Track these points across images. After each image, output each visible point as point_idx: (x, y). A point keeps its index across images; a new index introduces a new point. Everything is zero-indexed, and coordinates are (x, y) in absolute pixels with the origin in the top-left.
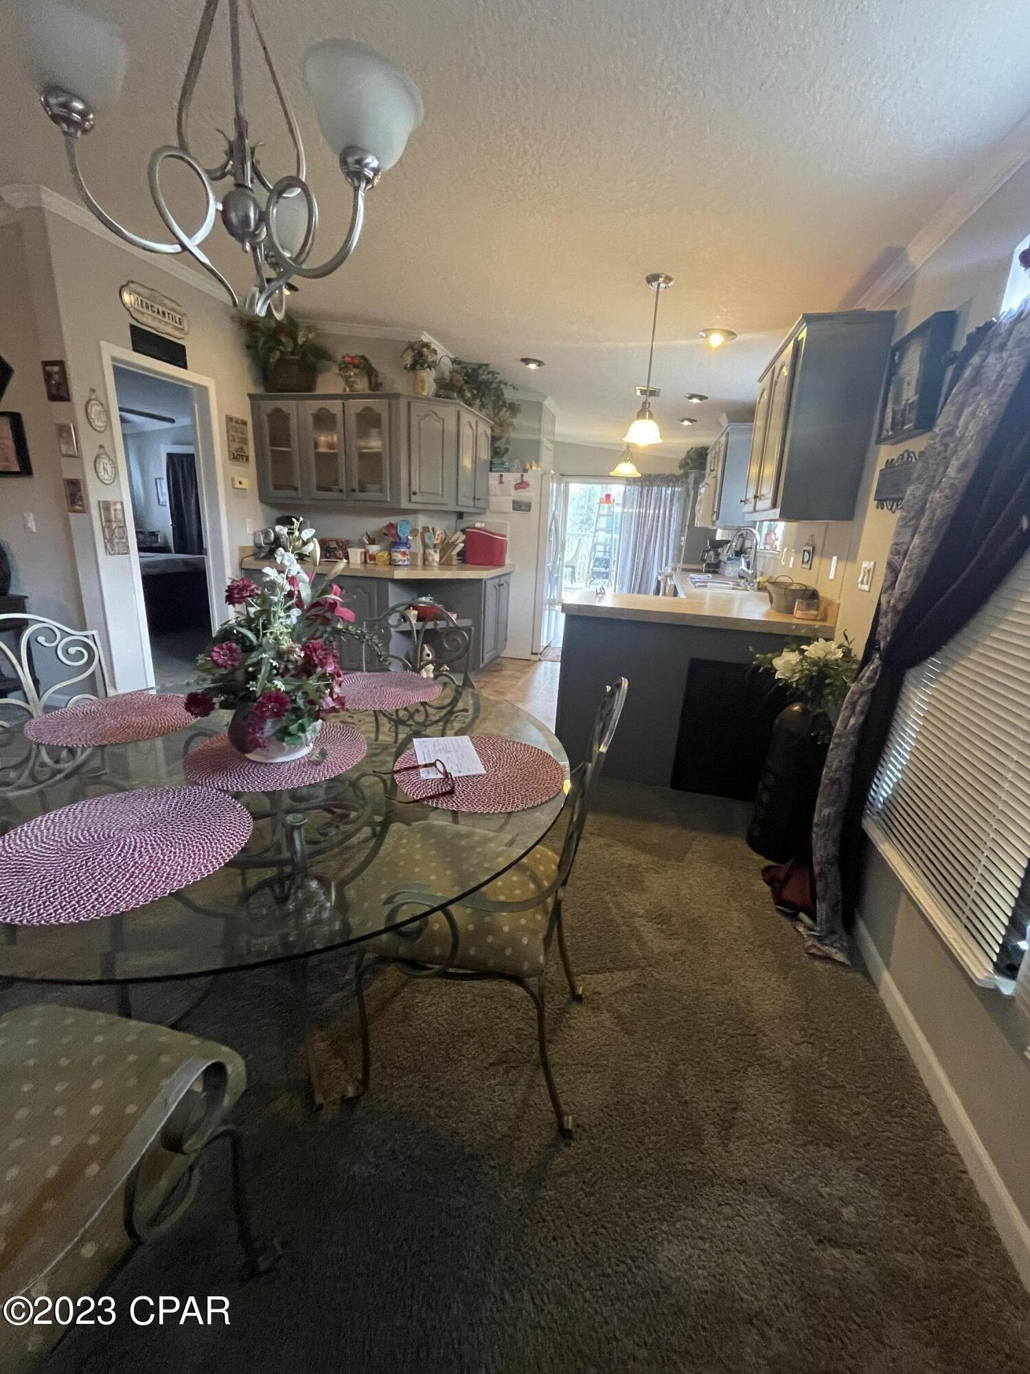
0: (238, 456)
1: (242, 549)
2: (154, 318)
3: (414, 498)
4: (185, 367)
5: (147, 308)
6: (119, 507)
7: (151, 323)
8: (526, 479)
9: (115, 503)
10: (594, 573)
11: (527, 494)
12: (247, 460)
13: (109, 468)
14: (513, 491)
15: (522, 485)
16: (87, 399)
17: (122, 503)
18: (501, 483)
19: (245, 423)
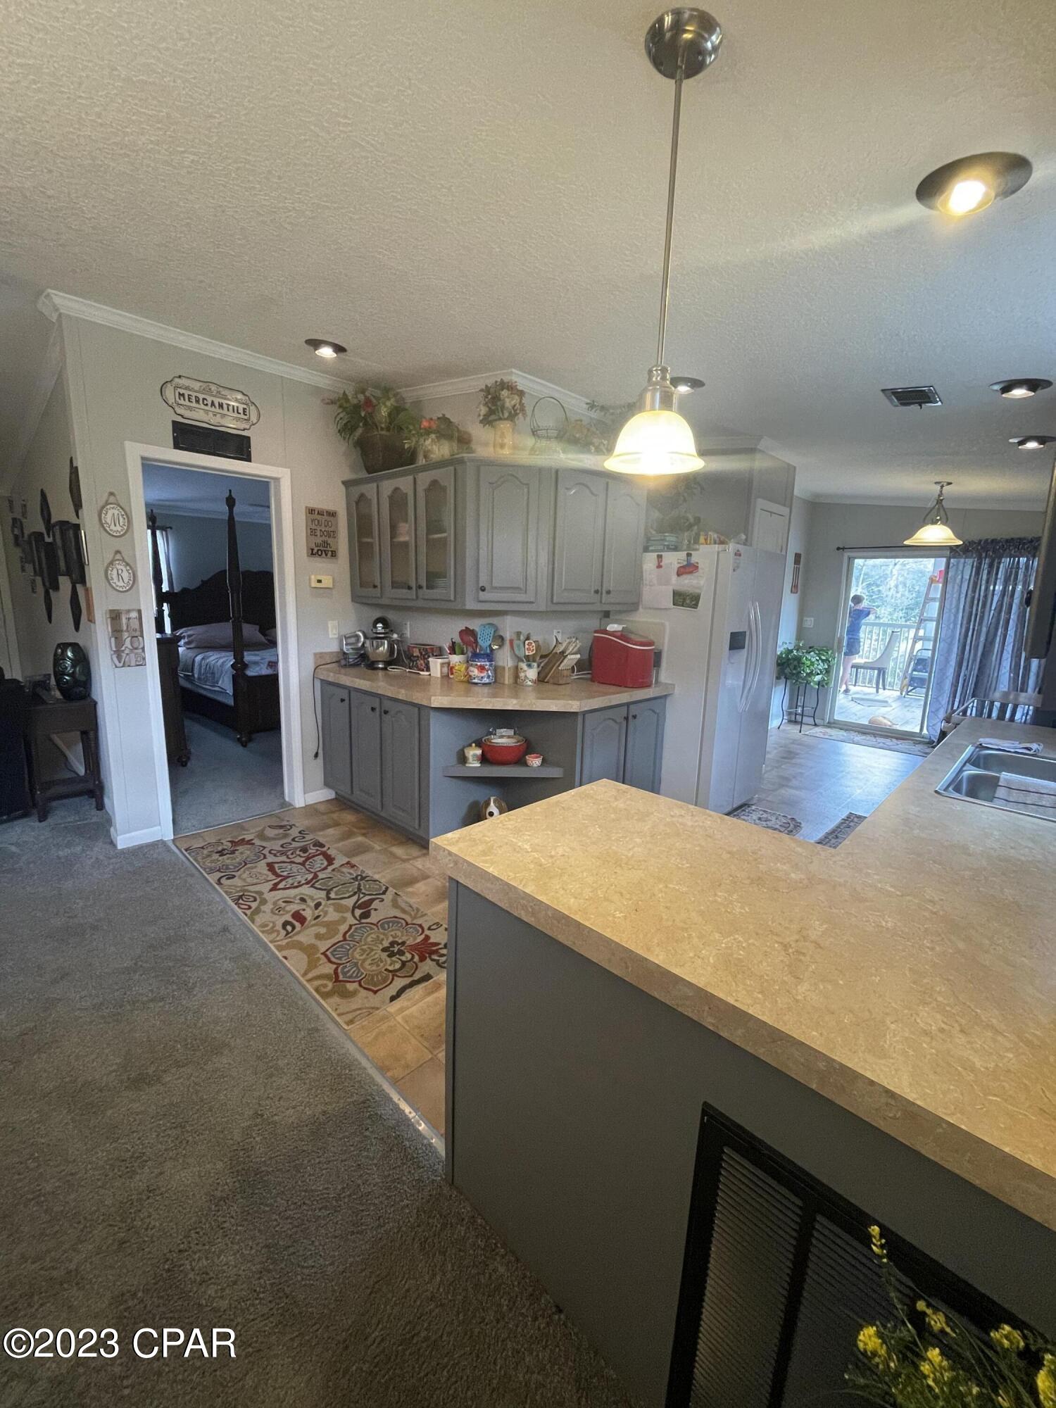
0: (321, 549)
1: (319, 656)
2: (207, 412)
3: (483, 596)
4: (249, 459)
5: (197, 401)
6: (134, 615)
7: (201, 416)
8: (694, 559)
9: (128, 611)
10: (912, 679)
11: (695, 582)
12: (334, 554)
13: (125, 575)
14: (674, 578)
15: (688, 568)
16: (101, 503)
17: (139, 612)
18: (659, 566)
19: (333, 514)
